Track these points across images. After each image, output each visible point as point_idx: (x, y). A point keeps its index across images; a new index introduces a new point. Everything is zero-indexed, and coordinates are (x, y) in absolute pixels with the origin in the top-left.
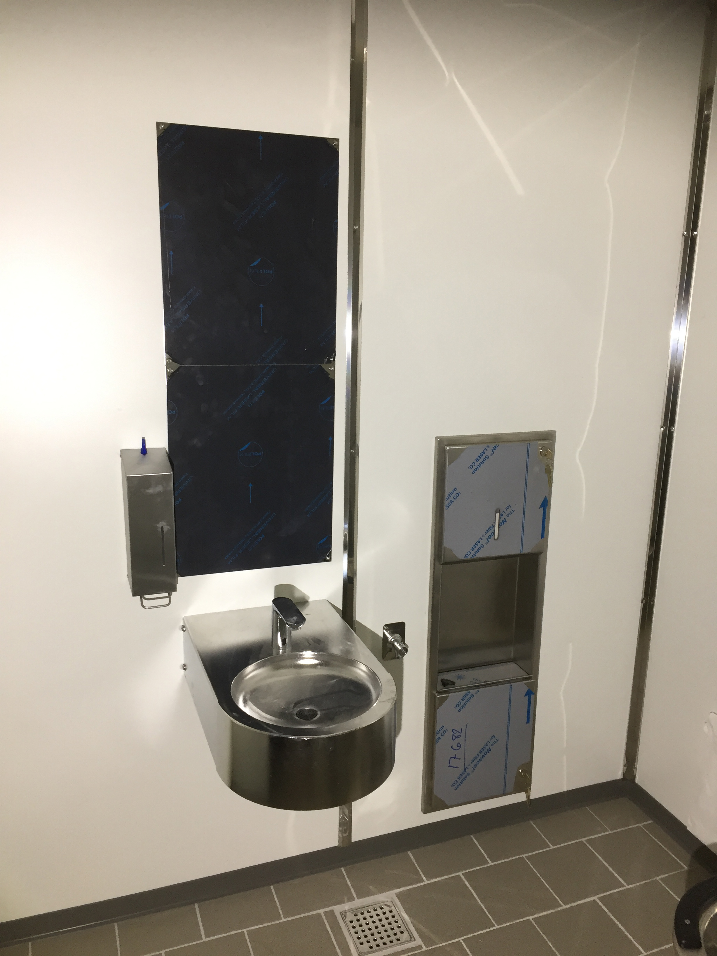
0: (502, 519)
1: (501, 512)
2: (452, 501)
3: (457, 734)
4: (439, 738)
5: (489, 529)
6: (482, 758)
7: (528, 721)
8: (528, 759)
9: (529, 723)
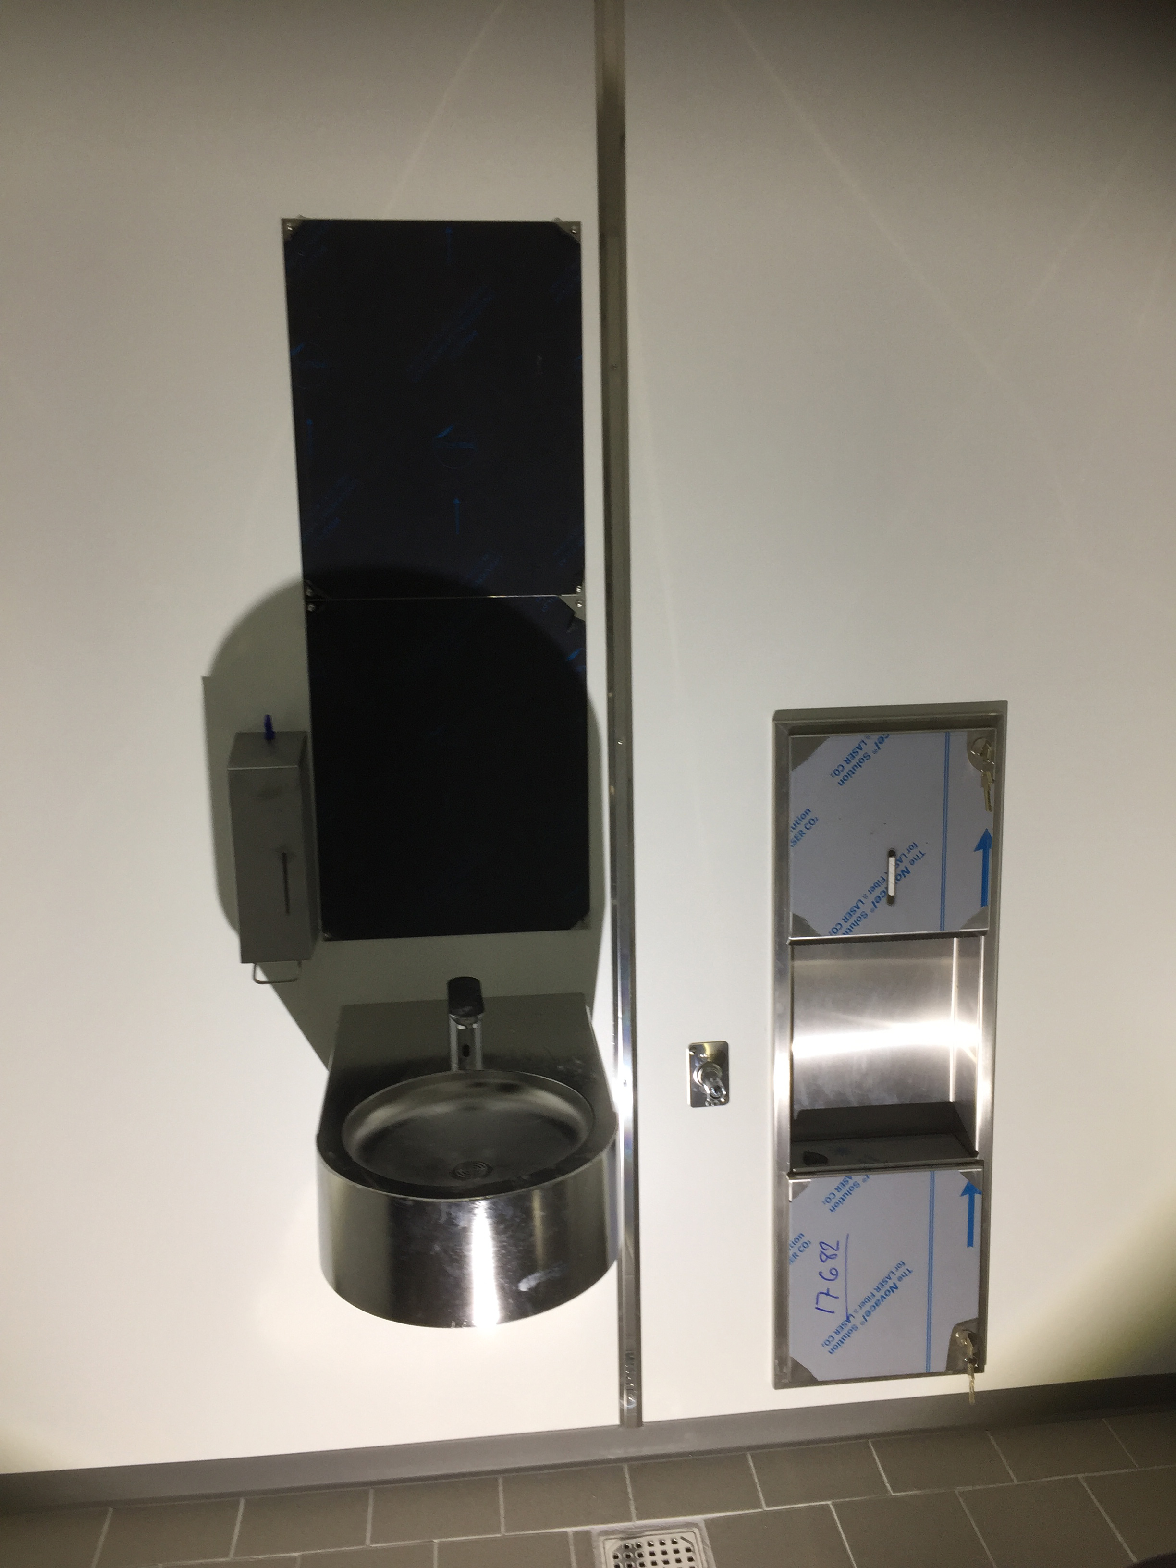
0: (902, 867)
1: (899, 854)
2: (802, 833)
3: (830, 1252)
4: (795, 1256)
5: (876, 885)
6: (881, 1300)
7: (970, 1243)
8: (973, 1314)
9: (972, 1246)
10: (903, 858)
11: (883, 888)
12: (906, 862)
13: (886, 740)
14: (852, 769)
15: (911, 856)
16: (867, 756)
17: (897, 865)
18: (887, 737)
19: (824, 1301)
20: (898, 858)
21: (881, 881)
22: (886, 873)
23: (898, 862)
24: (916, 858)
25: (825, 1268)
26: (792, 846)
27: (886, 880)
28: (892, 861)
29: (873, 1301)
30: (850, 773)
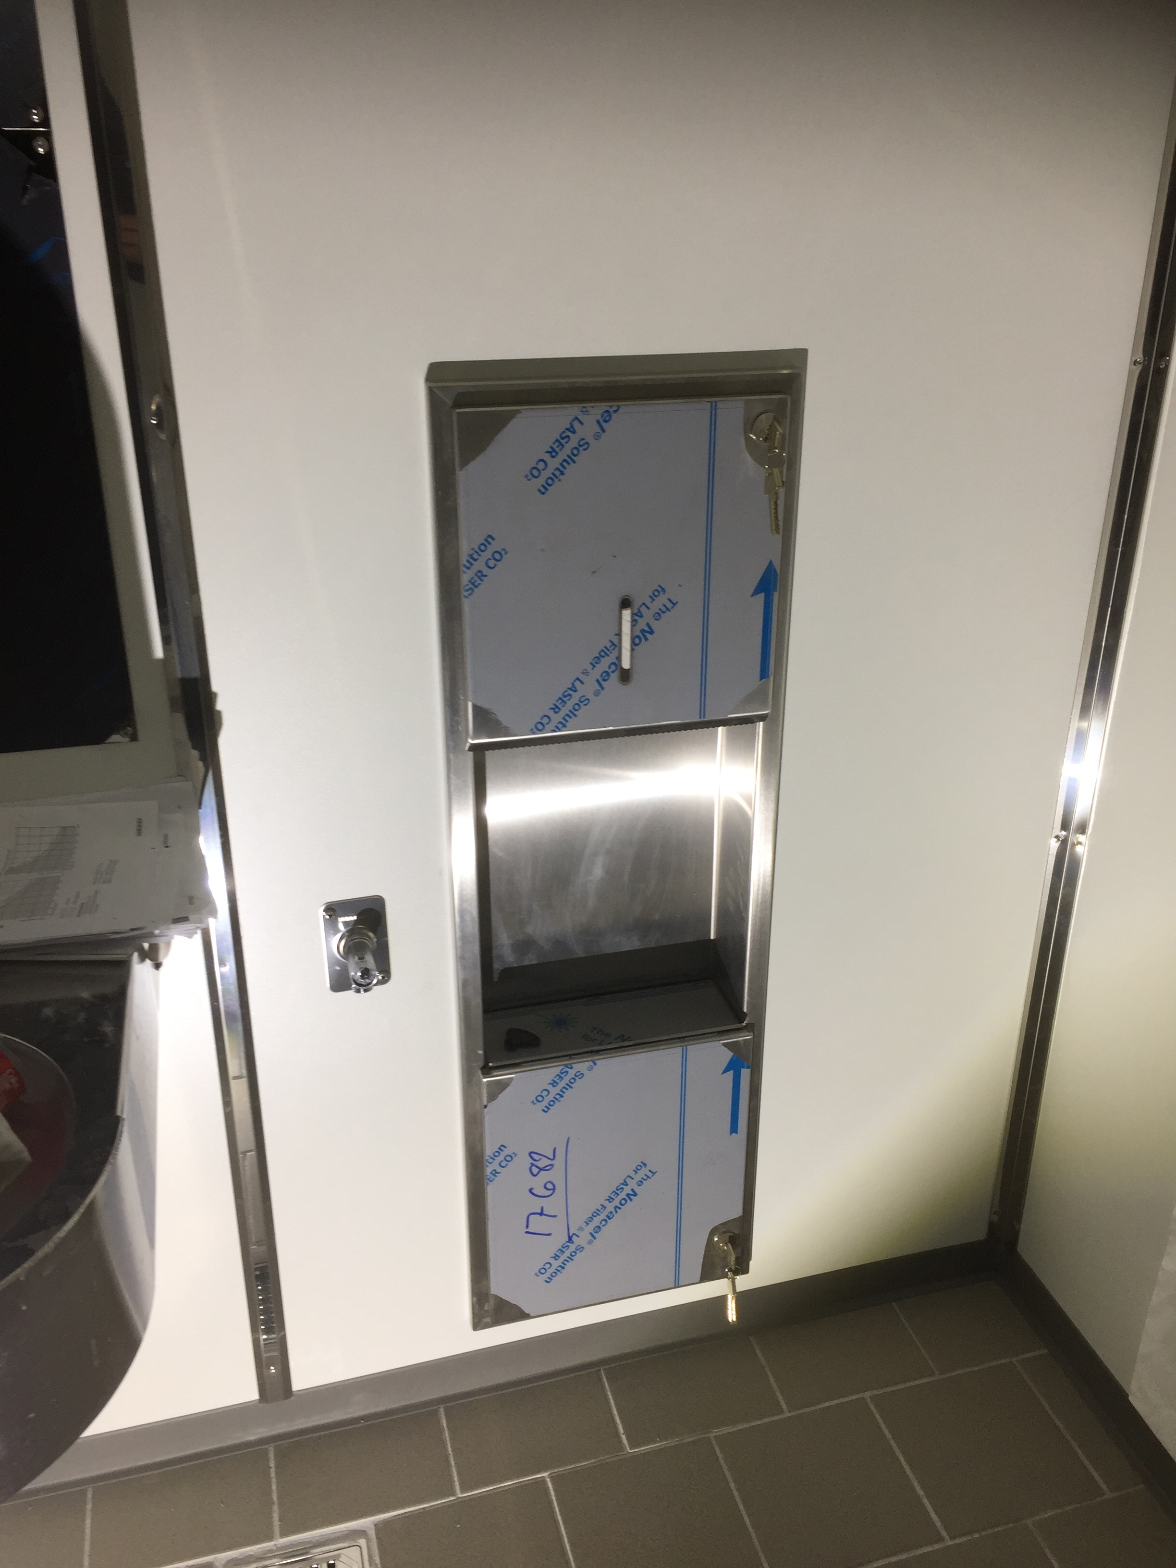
0: (642, 624)
1: (637, 604)
2: (481, 575)
3: (543, 1163)
4: (495, 1173)
5: (603, 654)
6: (614, 1212)
7: (734, 1129)
8: (737, 1211)
9: (737, 1133)
10: (643, 609)
11: (612, 658)
12: (648, 615)
13: (614, 416)
14: (560, 467)
15: (656, 605)
16: (583, 445)
17: (634, 622)
18: (615, 411)
19: (537, 1224)
20: (636, 611)
21: (611, 647)
22: (616, 635)
23: (636, 618)
24: (664, 609)
25: (538, 1184)
26: (466, 597)
27: (617, 646)
28: (627, 614)
29: (603, 1216)
30: (557, 473)
